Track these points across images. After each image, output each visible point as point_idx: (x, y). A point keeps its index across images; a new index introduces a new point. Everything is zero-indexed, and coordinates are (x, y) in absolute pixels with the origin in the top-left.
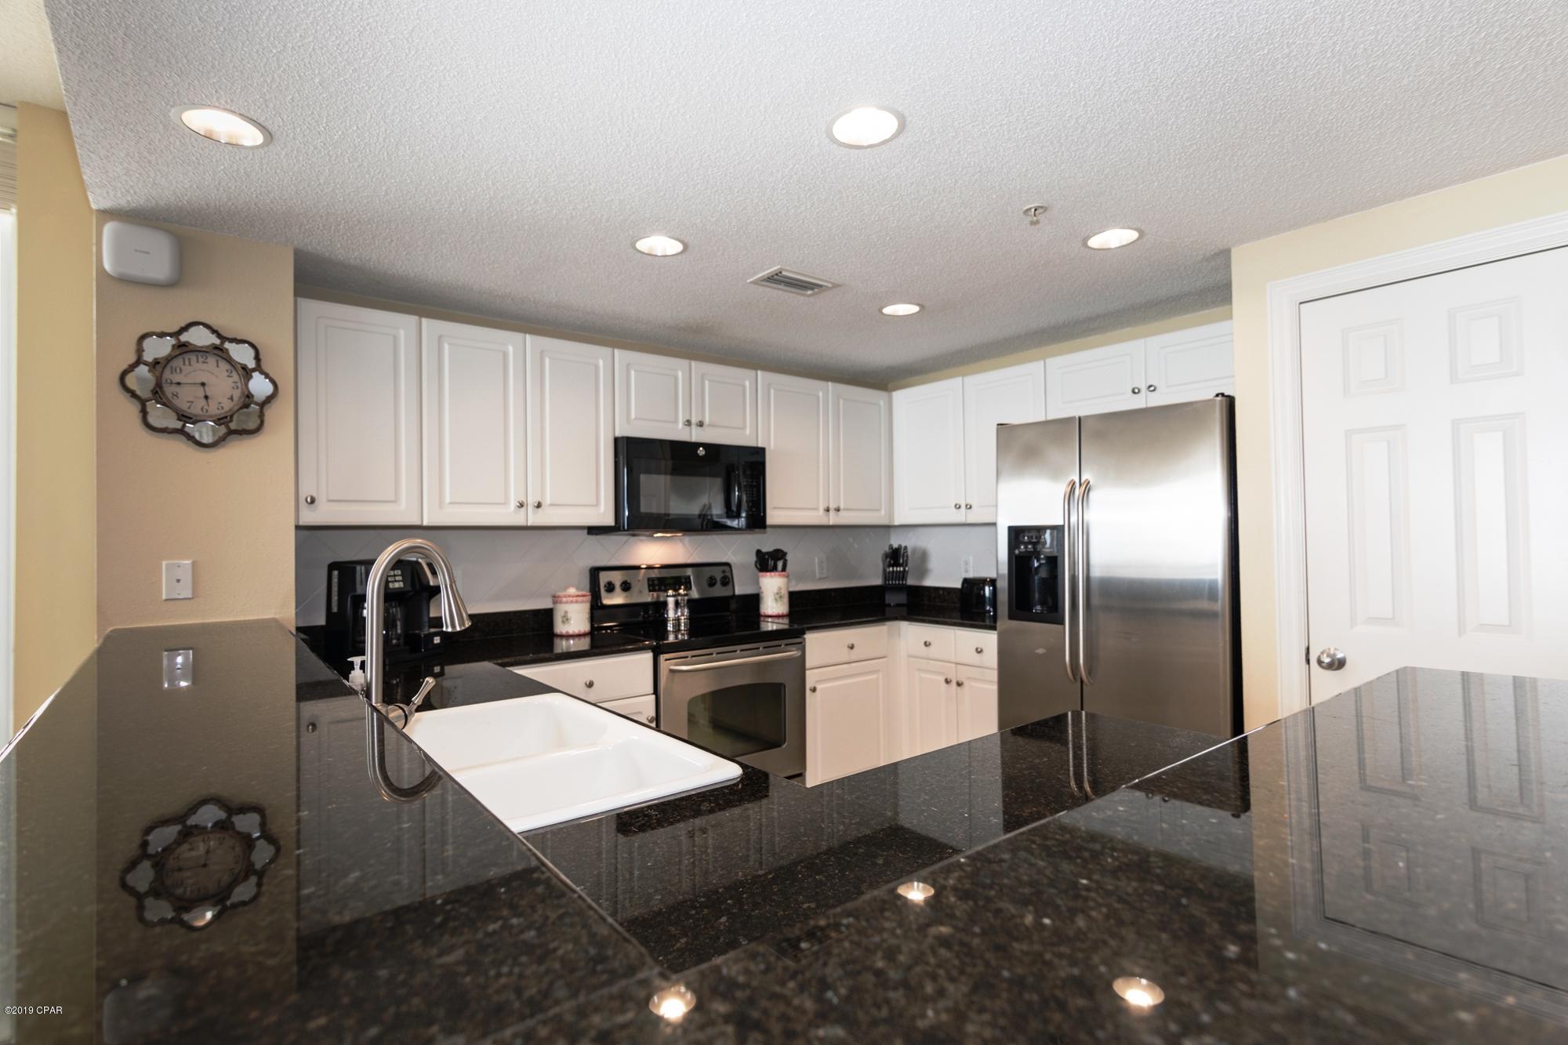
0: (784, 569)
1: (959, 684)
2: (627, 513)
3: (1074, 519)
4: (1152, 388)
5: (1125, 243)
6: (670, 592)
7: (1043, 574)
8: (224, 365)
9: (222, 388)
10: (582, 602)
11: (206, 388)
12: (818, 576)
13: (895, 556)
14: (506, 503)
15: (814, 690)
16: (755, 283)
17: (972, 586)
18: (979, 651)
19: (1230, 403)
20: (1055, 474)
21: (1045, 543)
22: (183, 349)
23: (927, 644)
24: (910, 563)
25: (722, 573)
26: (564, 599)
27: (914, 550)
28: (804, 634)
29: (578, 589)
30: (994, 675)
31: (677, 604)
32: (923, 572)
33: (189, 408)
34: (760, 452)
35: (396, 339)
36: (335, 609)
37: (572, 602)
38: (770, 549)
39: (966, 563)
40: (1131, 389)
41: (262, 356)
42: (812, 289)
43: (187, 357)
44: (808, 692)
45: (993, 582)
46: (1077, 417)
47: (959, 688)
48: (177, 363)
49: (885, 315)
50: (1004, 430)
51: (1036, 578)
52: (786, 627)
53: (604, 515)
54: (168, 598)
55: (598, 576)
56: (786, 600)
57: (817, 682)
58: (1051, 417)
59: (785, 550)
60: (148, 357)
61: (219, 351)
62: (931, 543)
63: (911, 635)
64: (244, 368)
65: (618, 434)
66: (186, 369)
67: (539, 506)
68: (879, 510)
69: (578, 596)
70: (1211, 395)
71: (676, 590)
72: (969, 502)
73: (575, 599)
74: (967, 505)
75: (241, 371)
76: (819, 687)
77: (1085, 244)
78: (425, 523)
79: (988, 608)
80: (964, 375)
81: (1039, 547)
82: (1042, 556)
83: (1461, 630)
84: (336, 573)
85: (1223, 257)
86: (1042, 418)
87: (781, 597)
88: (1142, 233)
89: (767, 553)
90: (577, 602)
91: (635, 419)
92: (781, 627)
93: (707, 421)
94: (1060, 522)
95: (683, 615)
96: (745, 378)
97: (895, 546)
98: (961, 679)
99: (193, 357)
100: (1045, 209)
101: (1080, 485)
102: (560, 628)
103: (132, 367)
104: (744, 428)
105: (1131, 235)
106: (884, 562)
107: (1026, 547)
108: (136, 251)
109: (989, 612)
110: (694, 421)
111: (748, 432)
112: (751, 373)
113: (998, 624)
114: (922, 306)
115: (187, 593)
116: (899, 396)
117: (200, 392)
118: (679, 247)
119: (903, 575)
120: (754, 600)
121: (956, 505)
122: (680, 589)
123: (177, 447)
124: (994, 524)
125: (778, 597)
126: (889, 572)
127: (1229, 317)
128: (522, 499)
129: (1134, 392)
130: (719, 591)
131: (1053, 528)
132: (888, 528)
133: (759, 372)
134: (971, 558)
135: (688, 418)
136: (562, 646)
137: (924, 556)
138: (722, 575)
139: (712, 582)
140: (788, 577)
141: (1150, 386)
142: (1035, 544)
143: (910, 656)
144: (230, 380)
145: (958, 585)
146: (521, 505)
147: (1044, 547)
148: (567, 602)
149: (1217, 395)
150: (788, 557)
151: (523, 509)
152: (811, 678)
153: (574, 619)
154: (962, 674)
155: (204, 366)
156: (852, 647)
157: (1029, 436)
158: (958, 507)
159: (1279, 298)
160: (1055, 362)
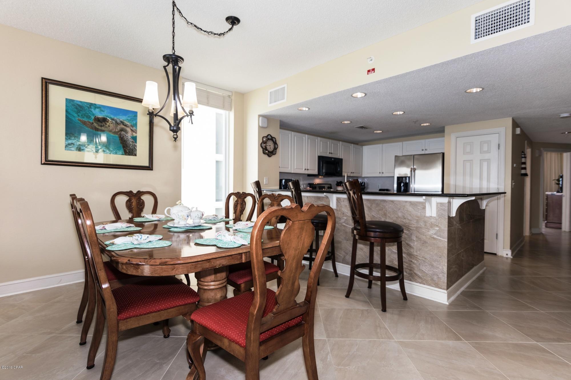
2: (320, 171)
3: (412, 175)
5: (427, 125)
8: (272, 142)
13: (362, 184)
14: (303, 168)
16: (356, 127)
19: (443, 154)
20: (408, 166)
22: (268, 139)
32: (368, 188)
33: (268, 150)
34: (342, 159)
38: (339, 181)
41: (277, 141)
42: (365, 128)
46: (413, 155)
48: (267, 142)
49: (375, 133)
50: (396, 157)
53: (315, 172)
54: (265, 184)
58: (404, 154)
60: (264, 141)
61: (272, 139)
64: (275, 143)
65: (319, 155)
67: (308, 170)
68: (360, 173)
70: (439, 152)
72: (383, 172)
77: (420, 125)
80: (382, 144)
81: (405, 181)
85: (444, 127)
88: (431, 124)
91: (322, 152)
93: (332, 152)
94: (409, 176)
97: (362, 182)
99: (269, 141)
101: (413, 169)
103: (262, 143)
104: (338, 154)
105: (429, 124)
107: (401, 181)
108: (263, 122)
114: (382, 131)
115: (267, 183)
116: (364, 147)
117: (270, 147)
123: (267, 157)
124: (393, 176)
126: (361, 188)
127: (444, 137)
129: (422, 150)
132: (361, 177)
133: (341, 142)
135: (329, 152)
137: (368, 185)
138: (330, 186)
139: (328, 188)
141: (426, 149)
144: (273, 145)
145: (378, 191)
146: (305, 169)
149: (441, 153)
157: (403, 158)
158: (380, 173)
159: (453, 137)
160: (405, 143)
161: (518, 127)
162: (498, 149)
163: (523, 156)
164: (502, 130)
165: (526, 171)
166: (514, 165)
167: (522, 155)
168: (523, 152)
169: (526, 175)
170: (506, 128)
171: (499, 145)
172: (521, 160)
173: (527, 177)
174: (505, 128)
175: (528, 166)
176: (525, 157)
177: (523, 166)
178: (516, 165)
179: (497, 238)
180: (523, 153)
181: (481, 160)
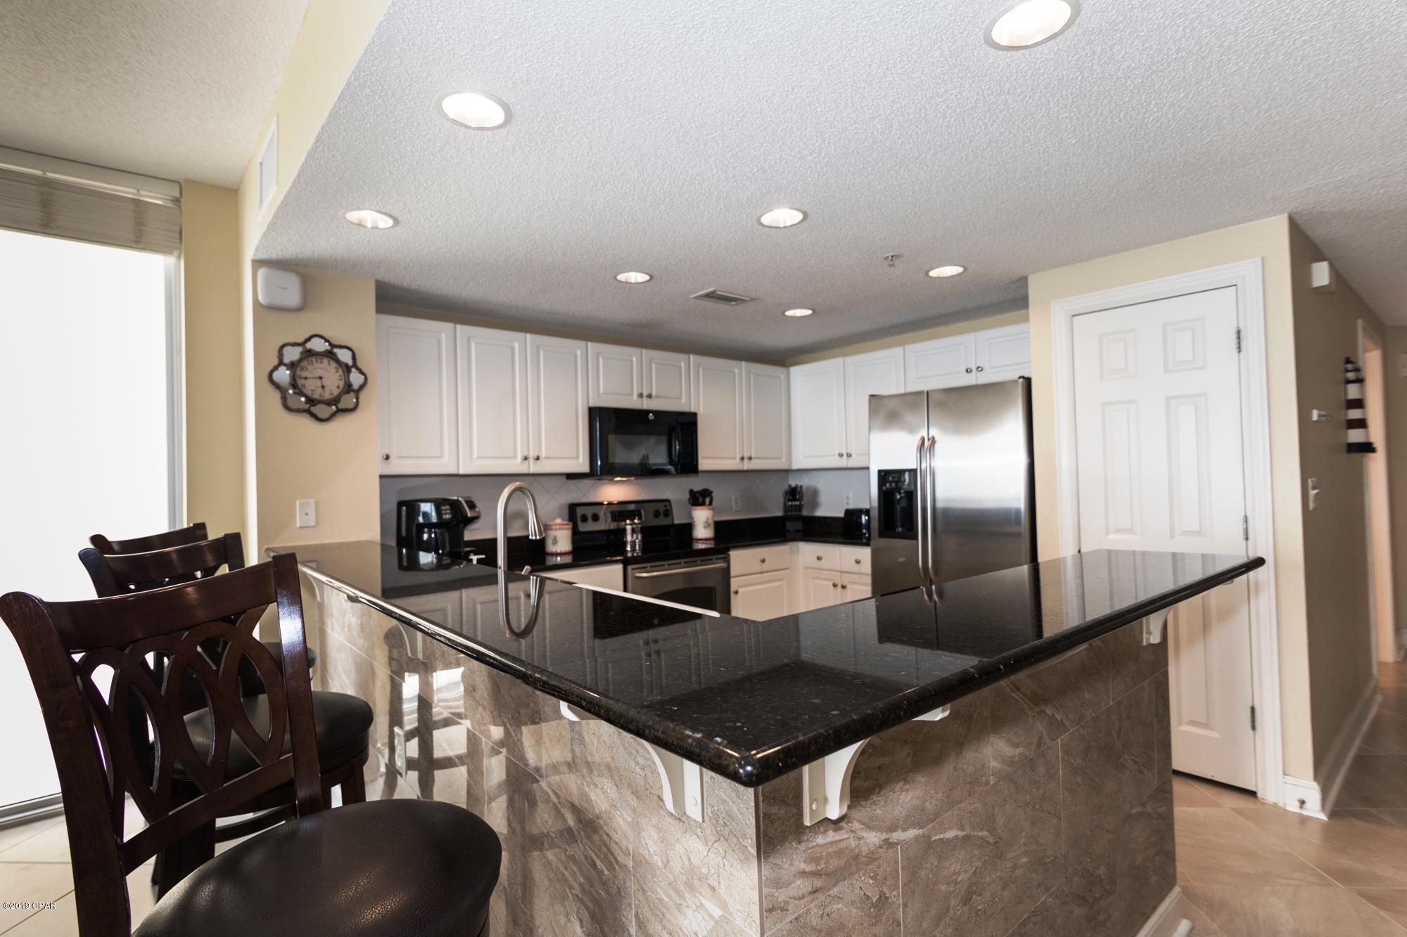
0: (710, 504)
1: (843, 587)
2: (599, 463)
3: (924, 466)
4: (980, 369)
5: (954, 274)
6: (628, 522)
7: (904, 504)
8: (333, 364)
9: (332, 380)
10: (567, 529)
11: (323, 380)
12: (734, 509)
13: (793, 493)
14: (515, 457)
15: (736, 592)
16: (696, 298)
17: (852, 515)
18: (858, 562)
19: (1028, 382)
20: (912, 430)
21: (905, 481)
22: (309, 354)
23: (819, 558)
24: (804, 499)
25: (664, 507)
26: (554, 527)
27: (808, 489)
28: (729, 550)
29: (563, 520)
30: (869, 580)
31: (633, 531)
32: (815, 505)
33: (312, 394)
34: (694, 415)
35: (439, 341)
36: (404, 534)
37: (560, 529)
38: (700, 489)
39: (848, 498)
40: (965, 368)
41: (357, 357)
42: (735, 301)
43: (310, 359)
44: (732, 594)
45: (867, 512)
46: (926, 391)
47: (843, 590)
48: (304, 364)
49: (787, 316)
50: (875, 399)
51: (898, 507)
52: (713, 546)
53: (582, 465)
54: (302, 525)
55: (575, 511)
56: (712, 526)
57: (739, 586)
58: (910, 389)
59: (711, 490)
60: (287, 360)
61: (330, 355)
62: (819, 482)
63: (807, 552)
64: (347, 365)
65: (591, 404)
66: (310, 368)
67: (538, 458)
68: (780, 458)
69: (564, 525)
70: (1015, 376)
71: (632, 520)
72: (849, 452)
73: (562, 527)
74: (847, 454)
75: (345, 368)
76: (740, 590)
77: (927, 273)
78: (461, 472)
79: (864, 531)
80: (844, 355)
81: (900, 484)
82: (902, 491)
83: (1172, 536)
84: (404, 508)
85: (1023, 282)
86: (903, 391)
87: (709, 525)
88: (965, 269)
89: (699, 492)
90: (563, 529)
91: (604, 393)
92: (708, 546)
93: (654, 393)
94: (914, 467)
95: (637, 538)
96: (681, 360)
97: (793, 485)
98: (845, 583)
99: (314, 360)
100: (898, 256)
101: (929, 439)
102: (551, 548)
103: (276, 368)
104: (680, 398)
105: (958, 270)
106: (784, 498)
107: (891, 485)
108: (279, 287)
109: (865, 534)
110: (645, 393)
111: (683, 401)
112: (684, 356)
113: (872, 542)
114: (814, 311)
115: (312, 523)
116: (795, 370)
117: (318, 383)
118: (647, 278)
119: (800, 508)
120: (689, 527)
121: (839, 454)
122: (635, 519)
123: (304, 422)
124: (867, 468)
125: (707, 525)
126: (789, 505)
127: (1027, 319)
128: (526, 454)
129: (967, 371)
130: (662, 521)
131: (910, 471)
132: (787, 472)
133: (691, 356)
134: (851, 494)
135: (640, 392)
136: (551, 561)
137: (815, 493)
138: (664, 509)
139: (657, 514)
140: (713, 509)
141: (978, 368)
142: (896, 483)
143: (806, 568)
144: (337, 375)
145: (842, 515)
146: (526, 458)
147: (903, 484)
148: (556, 529)
149: (1020, 378)
150: (714, 495)
151: (526, 462)
152: (735, 583)
153: (561, 541)
154: (846, 579)
155: (321, 365)
156: (763, 561)
157: (892, 404)
158: (841, 455)
159: (1059, 312)
160: (911, 348)
161: (1320, 257)
162: (1235, 351)
163: (1351, 375)
164: (1247, 271)
165: (1367, 435)
166: (1310, 415)
167: (1347, 371)
168: (1348, 361)
169: (1368, 448)
170: (1263, 259)
171: (1239, 332)
172: (1346, 392)
173: (1372, 455)
174: (1259, 260)
175: (1375, 412)
176: (1360, 381)
177: (1354, 414)
178: (1320, 416)
179: (1253, 728)
180: (1350, 366)
181: (1168, 399)
